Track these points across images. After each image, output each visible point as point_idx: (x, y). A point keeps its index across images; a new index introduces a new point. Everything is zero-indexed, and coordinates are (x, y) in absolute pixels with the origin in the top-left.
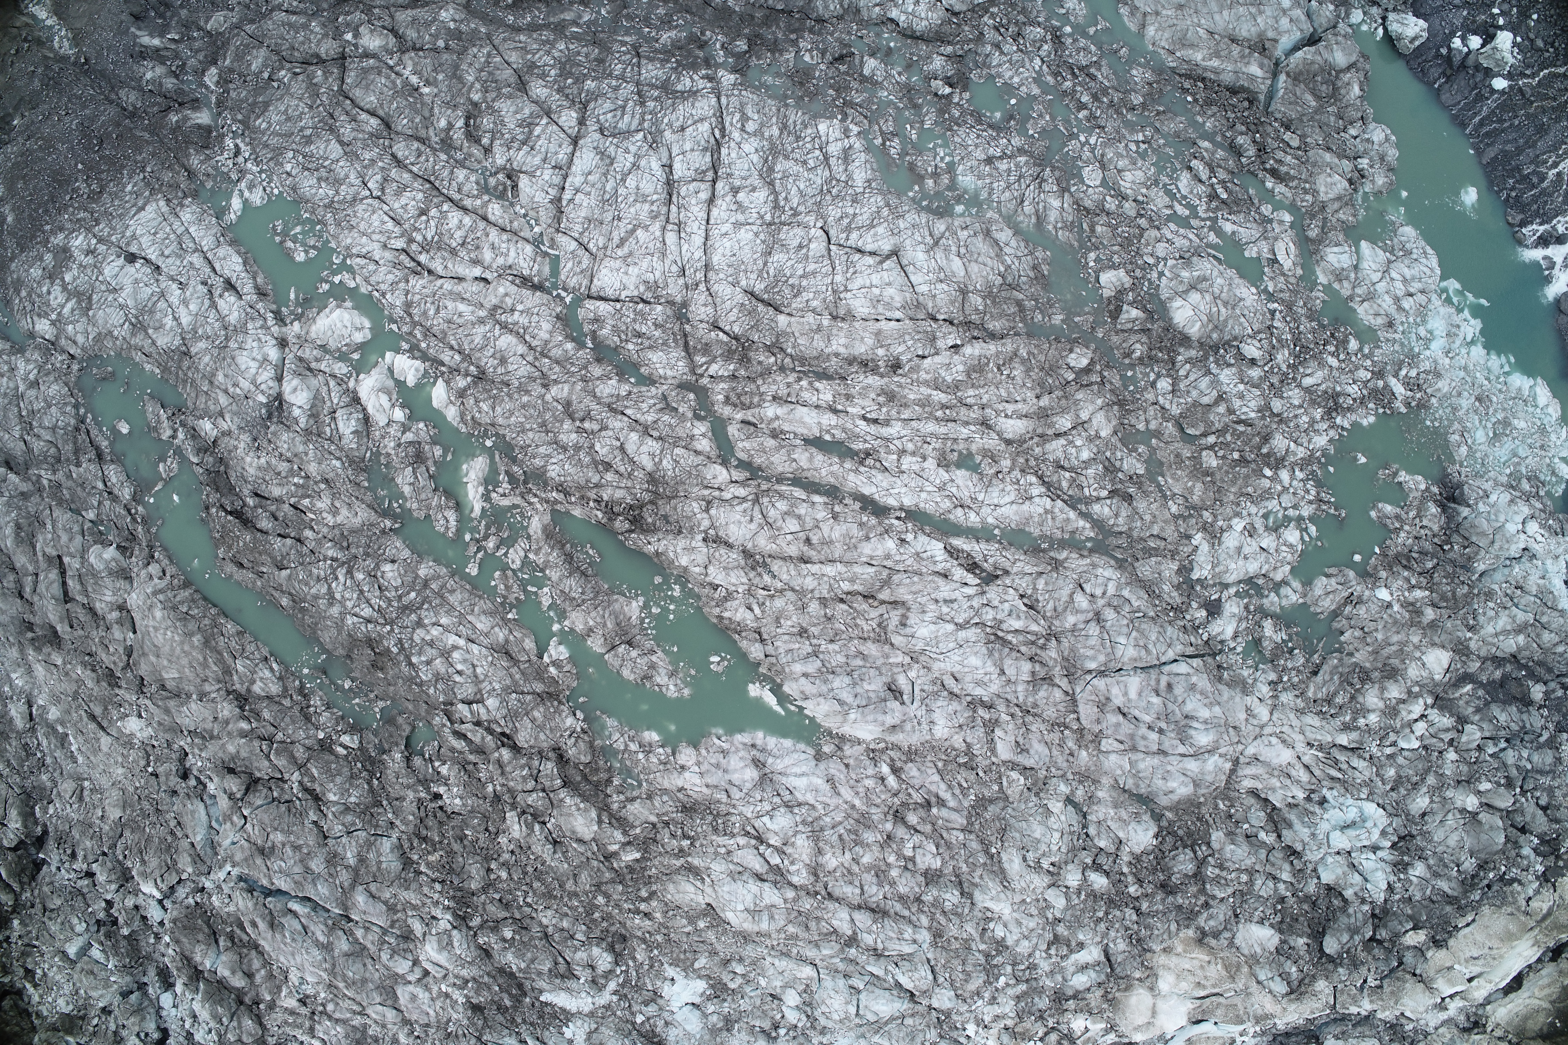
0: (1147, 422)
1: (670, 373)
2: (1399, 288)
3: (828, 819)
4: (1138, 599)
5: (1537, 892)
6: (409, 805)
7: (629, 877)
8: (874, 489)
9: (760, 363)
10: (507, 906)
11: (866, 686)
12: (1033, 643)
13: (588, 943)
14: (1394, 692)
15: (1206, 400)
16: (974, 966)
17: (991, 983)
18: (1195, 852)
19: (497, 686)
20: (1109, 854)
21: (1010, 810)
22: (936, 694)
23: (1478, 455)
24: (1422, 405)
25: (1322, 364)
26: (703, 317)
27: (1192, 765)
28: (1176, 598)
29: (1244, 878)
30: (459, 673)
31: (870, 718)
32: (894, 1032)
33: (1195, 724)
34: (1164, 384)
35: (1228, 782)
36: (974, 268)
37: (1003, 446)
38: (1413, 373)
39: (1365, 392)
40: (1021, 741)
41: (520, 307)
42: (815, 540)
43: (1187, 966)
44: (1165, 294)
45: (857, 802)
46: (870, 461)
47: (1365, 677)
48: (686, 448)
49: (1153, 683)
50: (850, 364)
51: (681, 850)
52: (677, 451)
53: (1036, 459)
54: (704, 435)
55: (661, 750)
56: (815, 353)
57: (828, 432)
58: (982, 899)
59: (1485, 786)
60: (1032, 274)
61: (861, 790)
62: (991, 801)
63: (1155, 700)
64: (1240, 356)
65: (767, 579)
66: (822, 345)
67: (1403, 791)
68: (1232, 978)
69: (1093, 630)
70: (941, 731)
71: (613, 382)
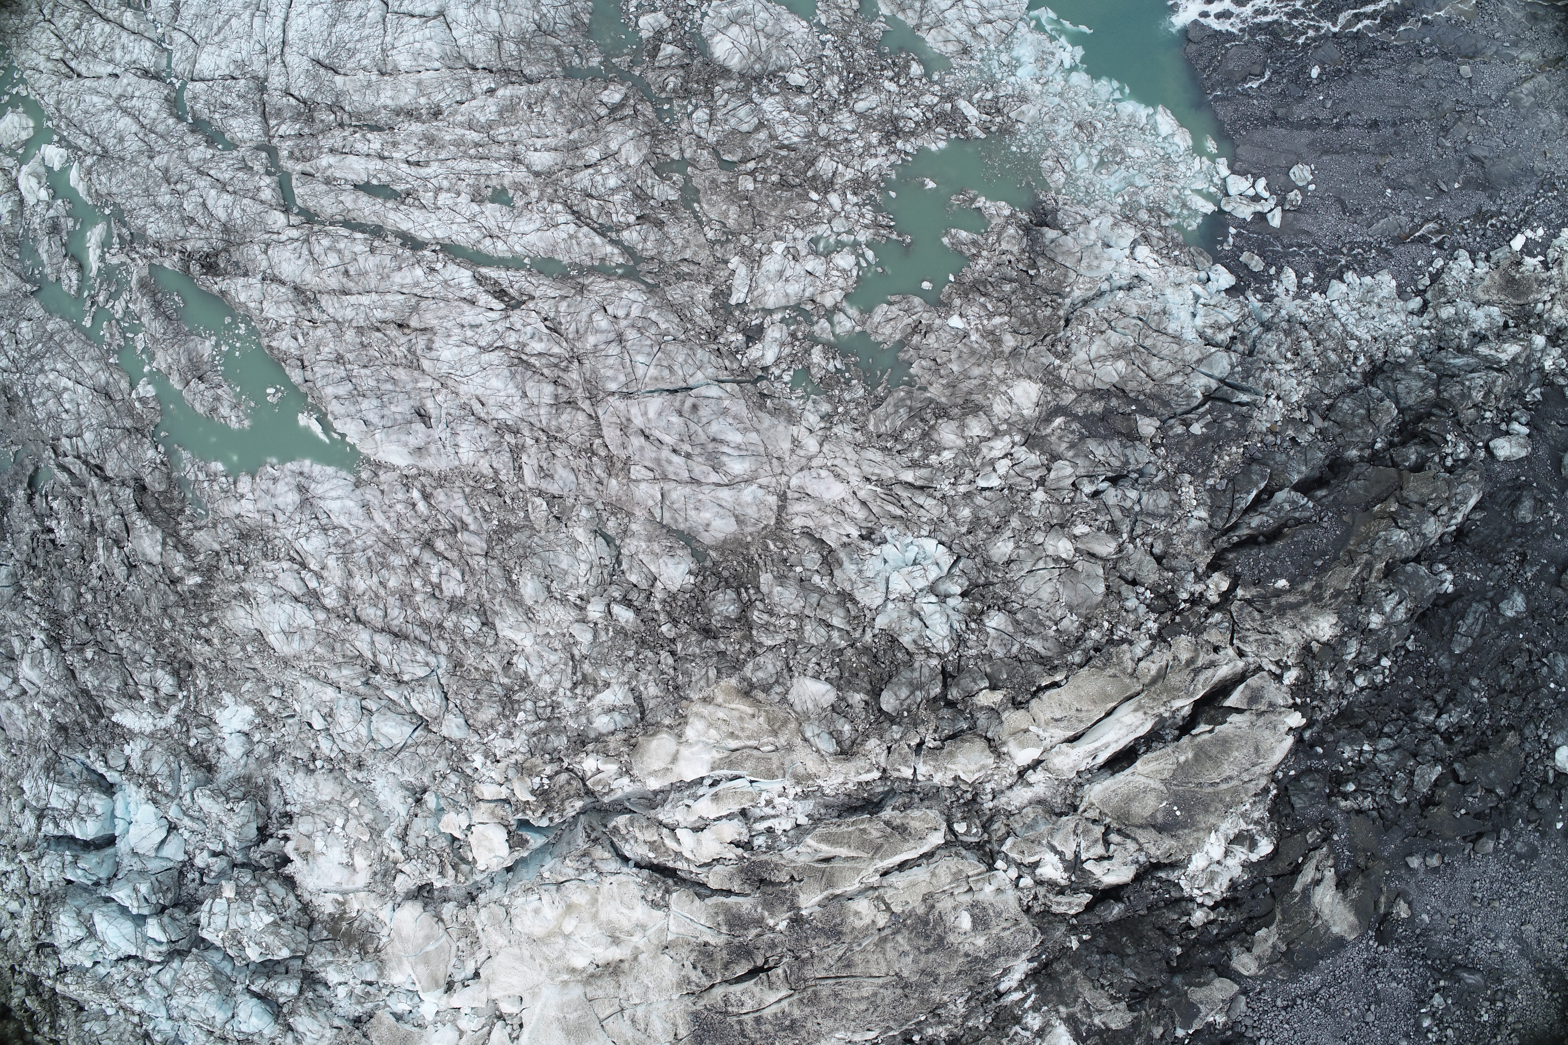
0: (682, 151)
1: (246, 136)
2: (975, 15)
3: (359, 542)
4: (667, 323)
5: (1149, 653)
6: (25, 538)
7: (191, 601)
8: (411, 225)
9: (322, 121)
10: (92, 629)
11: (393, 408)
12: (556, 365)
13: (154, 666)
14: (976, 428)
15: (745, 128)
16: (490, 696)
17: (507, 717)
18: (739, 594)
19: (94, 422)
20: (641, 591)
21: (536, 539)
22: (463, 419)
23: (1080, 182)
24: (1007, 130)
25: (877, 89)
26: (278, 85)
27: (725, 494)
28: (709, 321)
29: (794, 624)
30: (67, 411)
31: (394, 437)
32: (407, 761)
33: (725, 449)
34: (701, 114)
35: (779, 521)
36: (509, 18)
37: (531, 178)
38: (989, 95)
39: (929, 115)
40: (545, 467)
41: (137, 94)
42: (352, 273)
43: (721, 714)
44: (706, 31)
45: (387, 526)
46: (409, 200)
47: (942, 413)
48: (253, 198)
49: (677, 404)
50: (398, 115)
51: (238, 577)
52: (246, 201)
53: (565, 189)
54: (268, 186)
55: (223, 479)
56: (368, 109)
57: (375, 176)
58: (505, 630)
59: (1080, 529)
60: (570, 22)
61: (392, 514)
62: (517, 529)
63: (675, 419)
64: (785, 85)
65: (315, 313)
66: (372, 99)
67: (981, 535)
68: (775, 733)
69: (614, 349)
70: (467, 454)
71: (201, 148)
